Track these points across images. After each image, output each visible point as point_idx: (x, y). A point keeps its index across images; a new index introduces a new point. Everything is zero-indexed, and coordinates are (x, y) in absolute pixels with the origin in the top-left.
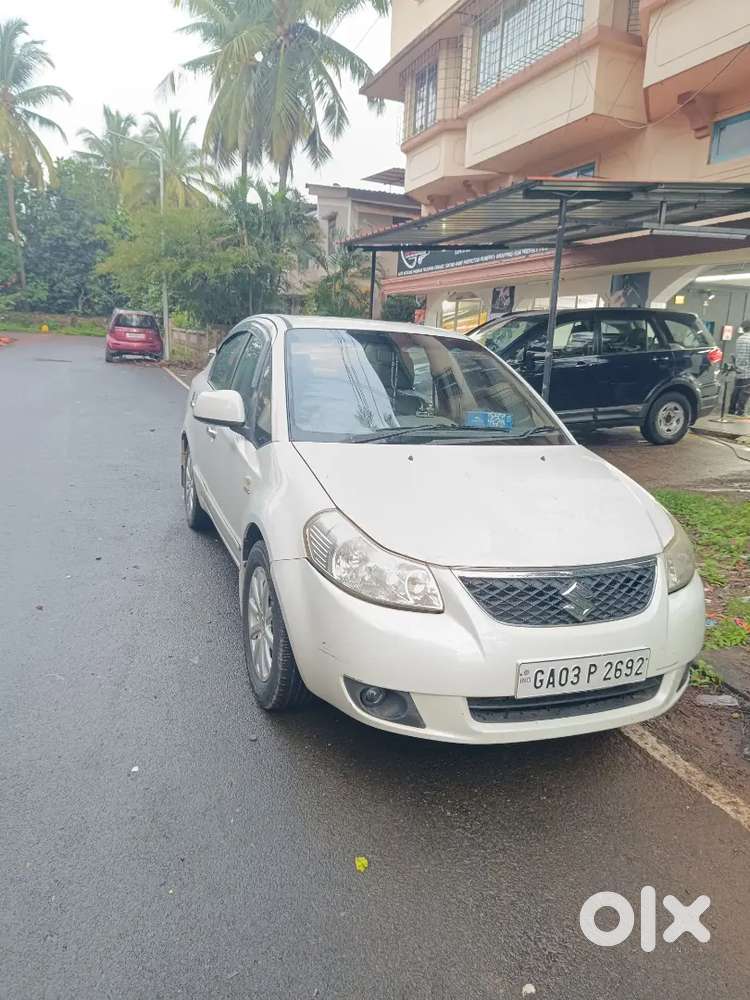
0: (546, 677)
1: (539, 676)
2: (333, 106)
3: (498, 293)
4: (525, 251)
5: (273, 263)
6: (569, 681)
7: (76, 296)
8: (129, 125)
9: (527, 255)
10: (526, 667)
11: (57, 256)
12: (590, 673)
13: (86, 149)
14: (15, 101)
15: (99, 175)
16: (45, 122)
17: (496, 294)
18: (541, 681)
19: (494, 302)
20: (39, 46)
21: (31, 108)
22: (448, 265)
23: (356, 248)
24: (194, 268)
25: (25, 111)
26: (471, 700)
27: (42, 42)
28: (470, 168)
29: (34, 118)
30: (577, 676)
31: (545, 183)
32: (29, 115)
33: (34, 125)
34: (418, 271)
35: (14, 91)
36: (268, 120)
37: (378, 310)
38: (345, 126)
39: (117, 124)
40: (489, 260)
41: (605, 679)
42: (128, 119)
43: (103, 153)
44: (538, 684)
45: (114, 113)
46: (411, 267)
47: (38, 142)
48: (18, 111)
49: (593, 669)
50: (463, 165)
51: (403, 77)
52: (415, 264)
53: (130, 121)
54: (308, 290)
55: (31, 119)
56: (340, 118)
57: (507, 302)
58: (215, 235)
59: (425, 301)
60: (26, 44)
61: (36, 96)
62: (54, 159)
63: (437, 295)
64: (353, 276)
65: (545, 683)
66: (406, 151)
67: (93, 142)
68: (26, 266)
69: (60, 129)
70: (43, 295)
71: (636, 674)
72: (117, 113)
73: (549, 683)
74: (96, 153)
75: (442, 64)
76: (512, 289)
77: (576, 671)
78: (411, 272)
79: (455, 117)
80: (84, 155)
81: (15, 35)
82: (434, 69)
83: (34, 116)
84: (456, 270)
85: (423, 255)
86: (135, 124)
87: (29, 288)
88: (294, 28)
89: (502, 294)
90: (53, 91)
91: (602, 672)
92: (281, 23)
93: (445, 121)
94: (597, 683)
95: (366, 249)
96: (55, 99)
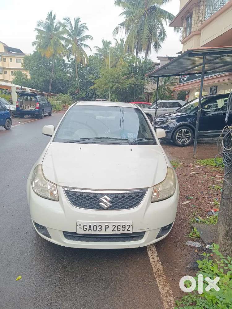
0: (88, 227)
1: (85, 227)
2: (162, 32)
3: (212, 88)
4: (218, 74)
5: (141, 83)
6: (97, 229)
7: (93, 95)
8: (109, 44)
9: (218, 75)
10: (80, 223)
11: (88, 84)
12: (106, 228)
13: (97, 52)
14: (78, 41)
15: (101, 60)
16: (86, 46)
17: (211, 89)
18: (86, 229)
19: (210, 92)
20: (84, 25)
21: (82, 42)
22: (194, 80)
23: (151, 77)
24: (116, 85)
25: (81, 43)
26: (64, 232)
27: (85, 24)
28: (201, 47)
29: (83, 45)
30: (101, 228)
31: (194, 51)
32: (82, 44)
33: (83, 47)
34: (185, 82)
35: (78, 38)
36: (141, 38)
37: (176, 96)
38: (166, 38)
39: (106, 44)
40: (207, 77)
41: (113, 231)
42: (109, 42)
43: (102, 53)
44: (85, 230)
45: (105, 41)
46: (183, 81)
47: (84, 51)
48: (79, 43)
49: (107, 227)
50: (199, 46)
51: (182, 19)
52: (184, 80)
53: (110, 43)
54: (154, 90)
55: (82, 45)
56: (164, 35)
57: (215, 92)
58: (123, 75)
59: (189, 92)
60: (81, 25)
61: (83, 39)
62: (88, 56)
63: (192, 90)
64: (168, 85)
65: (88, 229)
66: (182, 43)
67: (99, 50)
68: (80, 87)
69: (90, 48)
70: (84, 95)
71: (127, 230)
72: (106, 41)
73: (89, 230)
74: (100, 53)
75: (194, 12)
76: (217, 87)
77: (100, 227)
78: (183, 83)
79: (198, 30)
80: (97, 54)
81: (78, 23)
82: (191, 14)
83: (83, 44)
84: (197, 81)
85: (187, 77)
86: (111, 44)
87: (80, 94)
88: (151, 8)
89: (213, 89)
90: (88, 37)
91: (111, 228)
92: (146, 7)
93: (194, 31)
94: (109, 231)
95: (155, 77)
96: (89, 39)
